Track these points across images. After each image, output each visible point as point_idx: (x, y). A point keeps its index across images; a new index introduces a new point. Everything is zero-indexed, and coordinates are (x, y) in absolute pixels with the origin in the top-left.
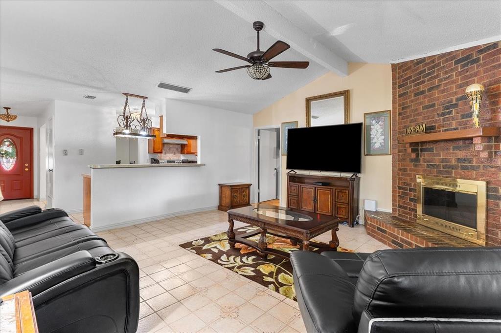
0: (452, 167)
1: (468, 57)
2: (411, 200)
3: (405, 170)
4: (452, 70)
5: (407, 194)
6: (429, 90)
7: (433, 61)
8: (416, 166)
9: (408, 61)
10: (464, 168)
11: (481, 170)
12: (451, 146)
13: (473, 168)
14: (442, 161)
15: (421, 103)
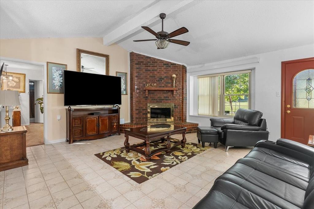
0: (162, 100)
1: (167, 64)
2: (143, 114)
3: (140, 102)
4: (162, 66)
5: (141, 112)
6: (153, 70)
7: (155, 60)
8: (146, 100)
9: (142, 55)
10: (166, 100)
11: (172, 100)
12: (162, 92)
13: (169, 100)
14: (159, 97)
15: (149, 74)
